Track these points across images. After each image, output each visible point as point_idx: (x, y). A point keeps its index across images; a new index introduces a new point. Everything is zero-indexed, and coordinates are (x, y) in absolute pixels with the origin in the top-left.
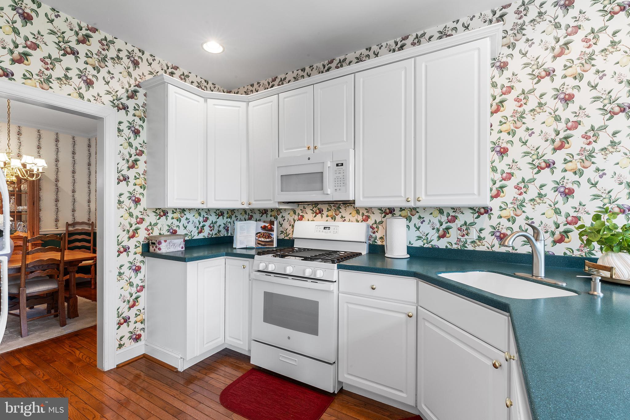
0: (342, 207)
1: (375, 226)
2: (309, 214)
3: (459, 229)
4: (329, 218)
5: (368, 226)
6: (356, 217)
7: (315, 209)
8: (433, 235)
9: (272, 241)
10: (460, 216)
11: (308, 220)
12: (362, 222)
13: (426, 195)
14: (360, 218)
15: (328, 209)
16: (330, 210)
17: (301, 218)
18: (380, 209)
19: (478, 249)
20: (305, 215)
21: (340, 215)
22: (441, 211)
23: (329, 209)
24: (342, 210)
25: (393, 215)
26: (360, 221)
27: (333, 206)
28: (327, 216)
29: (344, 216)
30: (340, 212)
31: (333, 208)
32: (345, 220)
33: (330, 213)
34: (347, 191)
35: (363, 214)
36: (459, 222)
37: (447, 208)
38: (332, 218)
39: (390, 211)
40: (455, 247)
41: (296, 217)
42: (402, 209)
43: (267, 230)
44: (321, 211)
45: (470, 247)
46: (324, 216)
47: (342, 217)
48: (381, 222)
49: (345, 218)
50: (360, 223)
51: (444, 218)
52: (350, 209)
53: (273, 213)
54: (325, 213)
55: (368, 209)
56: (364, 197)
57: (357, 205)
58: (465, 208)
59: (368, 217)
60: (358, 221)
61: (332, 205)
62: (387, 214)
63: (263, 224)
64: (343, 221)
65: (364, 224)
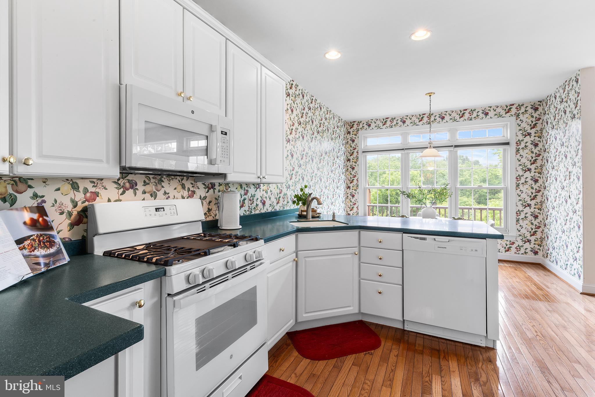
0: (165, 179)
2: (110, 190)
3: (250, 200)
4: (148, 195)
6: (181, 193)
7: (121, 182)
11: (109, 200)
12: (188, 198)
14: (186, 193)
15: (145, 182)
16: (148, 184)
17: (92, 198)
19: (256, 213)
20: (102, 192)
21: (162, 191)
22: (241, 185)
23: (147, 181)
24: (165, 184)
25: (214, 189)
26: (185, 198)
27: (153, 178)
28: (144, 192)
29: (167, 192)
30: (163, 187)
31: (152, 180)
32: (169, 197)
33: (148, 188)
35: (189, 189)
36: (249, 195)
38: (151, 195)
39: (212, 186)
40: (247, 213)
41: (80, 196)
44: (133, 185)
45: (253, 212)
46: (139, 193)
47: (165, 193)
48: (205, 198)
49: (169, 195)
50: (186, 200)
51: (243, 192)
52: (174, 183)
54: (140, 187)
59: (194, 192)
60: (183, 198)
61: (151, 176)
62: (209, 189)
64: (167, 199)
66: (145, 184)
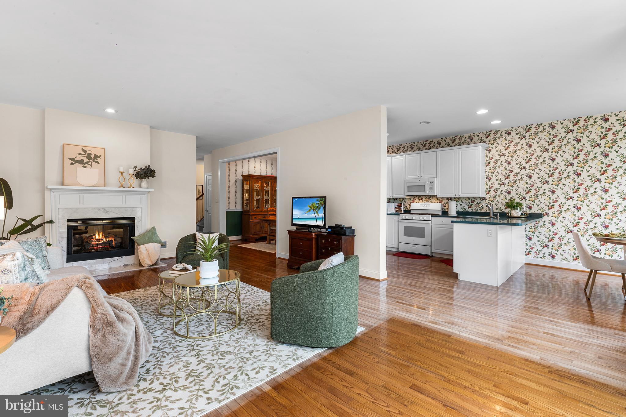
0: (431, 197)
1: (444, 204)
2: (417, 200)
3: (475, 205)
5: (442, 204)
6: (437, 201)
7: (419, 198)
8: (466, 207)
9: (402, 211)
10: (476, 200)
11: (417, 202)
13: (462, 193)
14: (439, 201)
17: (413, 202)
18: (447, 198)
19: (482, 211)
20: (415, 200)
21: (430, 200)
22: (469, 198)
25: (452, 200)
27: (427, 197)
28: (425, 201)
32: (432, 202)
33: (426, 200)
34: (434, 192)
35: (440, 200)
36: (475, 203)
37: (471, 197)
38: (427, 202)
39: (451, 199)
40: (474, 211)
41: (411, 201)
42: (455, 198)
43: (399, 206)
44: (422, 199)
45: (479, 211)
48: (447, 203)
50: (438, 203)
51: (470, 201)
52: (434, 198)
53: (400, 200)
54: (424, 199)
55: (442, 198)
56: (440, 194)
57: (438, 196)
58: (477, 197)
59: (442, 201)
62: (449, 200)
63: (397, 204)
65: (440, 203)
66: (425, 199)
